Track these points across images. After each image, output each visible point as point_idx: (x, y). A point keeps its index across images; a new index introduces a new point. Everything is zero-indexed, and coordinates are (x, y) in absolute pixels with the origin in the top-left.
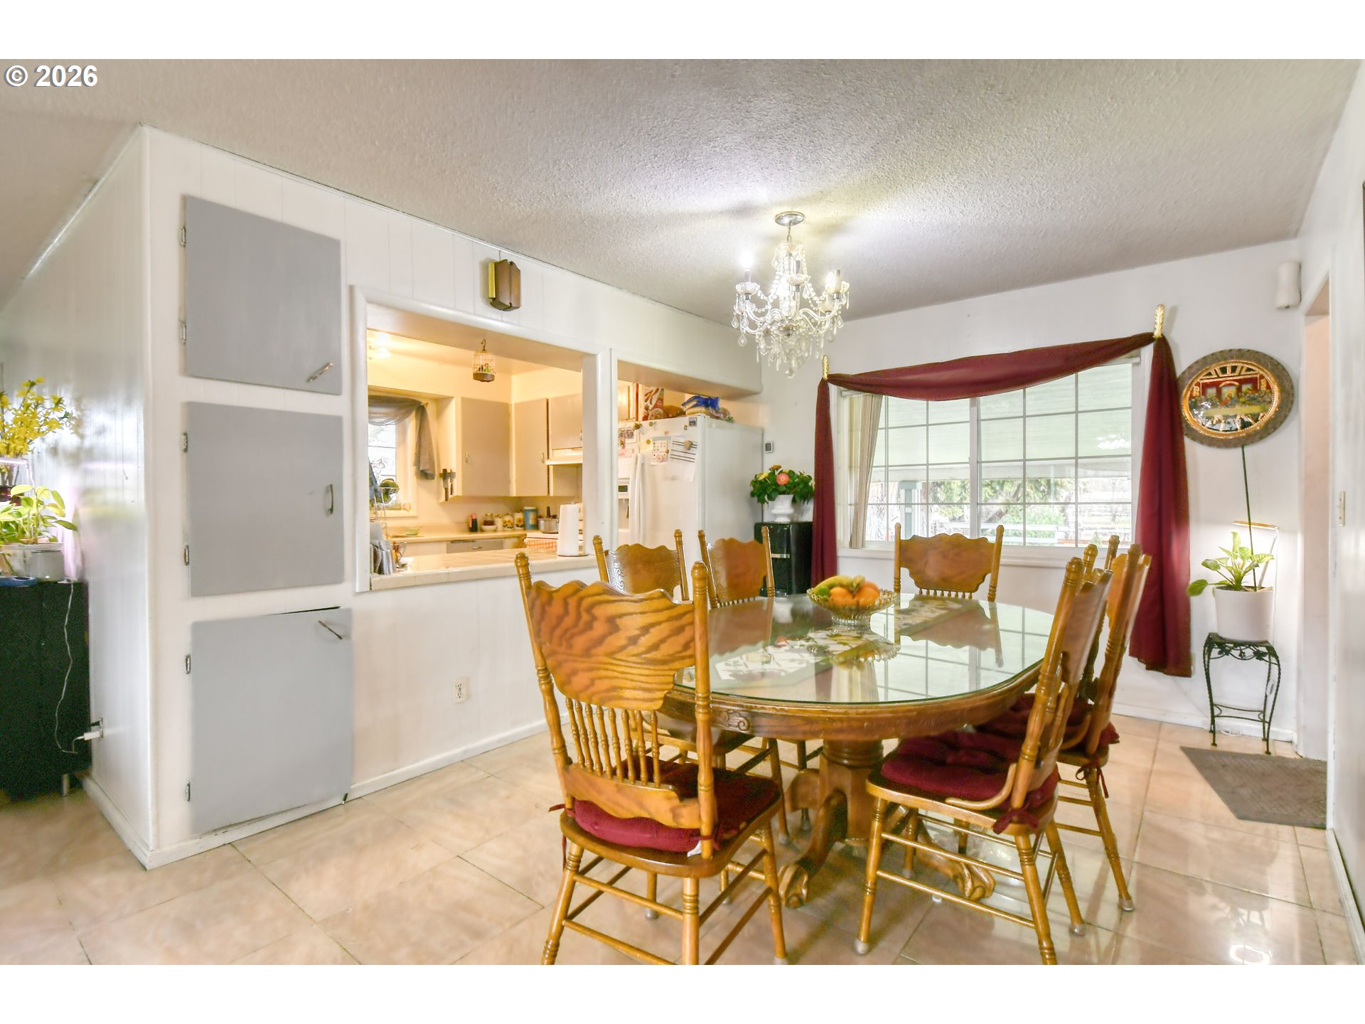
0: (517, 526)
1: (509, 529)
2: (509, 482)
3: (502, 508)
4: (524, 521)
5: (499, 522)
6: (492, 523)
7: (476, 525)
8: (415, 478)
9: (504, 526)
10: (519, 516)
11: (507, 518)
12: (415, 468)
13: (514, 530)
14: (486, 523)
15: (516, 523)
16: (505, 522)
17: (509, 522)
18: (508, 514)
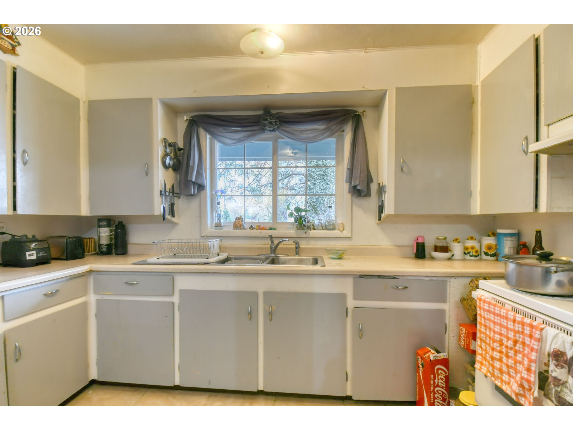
0: (486, 254)
1: (473, 258)
2: (470, 194)
3: (465, 229)
4: (496, 249)
5: (457, 249)
6: (445, 249)
7: (424, 250)
8: (349, 196)
9: (465, 253)
10: (489, 241)
11: (470, 244)
12: (348, 184)
13: (481, 259)
14: (437, 249)
15: (484, 250)
16: (467, 248)
17: (473, 248)
18: (472, 238)
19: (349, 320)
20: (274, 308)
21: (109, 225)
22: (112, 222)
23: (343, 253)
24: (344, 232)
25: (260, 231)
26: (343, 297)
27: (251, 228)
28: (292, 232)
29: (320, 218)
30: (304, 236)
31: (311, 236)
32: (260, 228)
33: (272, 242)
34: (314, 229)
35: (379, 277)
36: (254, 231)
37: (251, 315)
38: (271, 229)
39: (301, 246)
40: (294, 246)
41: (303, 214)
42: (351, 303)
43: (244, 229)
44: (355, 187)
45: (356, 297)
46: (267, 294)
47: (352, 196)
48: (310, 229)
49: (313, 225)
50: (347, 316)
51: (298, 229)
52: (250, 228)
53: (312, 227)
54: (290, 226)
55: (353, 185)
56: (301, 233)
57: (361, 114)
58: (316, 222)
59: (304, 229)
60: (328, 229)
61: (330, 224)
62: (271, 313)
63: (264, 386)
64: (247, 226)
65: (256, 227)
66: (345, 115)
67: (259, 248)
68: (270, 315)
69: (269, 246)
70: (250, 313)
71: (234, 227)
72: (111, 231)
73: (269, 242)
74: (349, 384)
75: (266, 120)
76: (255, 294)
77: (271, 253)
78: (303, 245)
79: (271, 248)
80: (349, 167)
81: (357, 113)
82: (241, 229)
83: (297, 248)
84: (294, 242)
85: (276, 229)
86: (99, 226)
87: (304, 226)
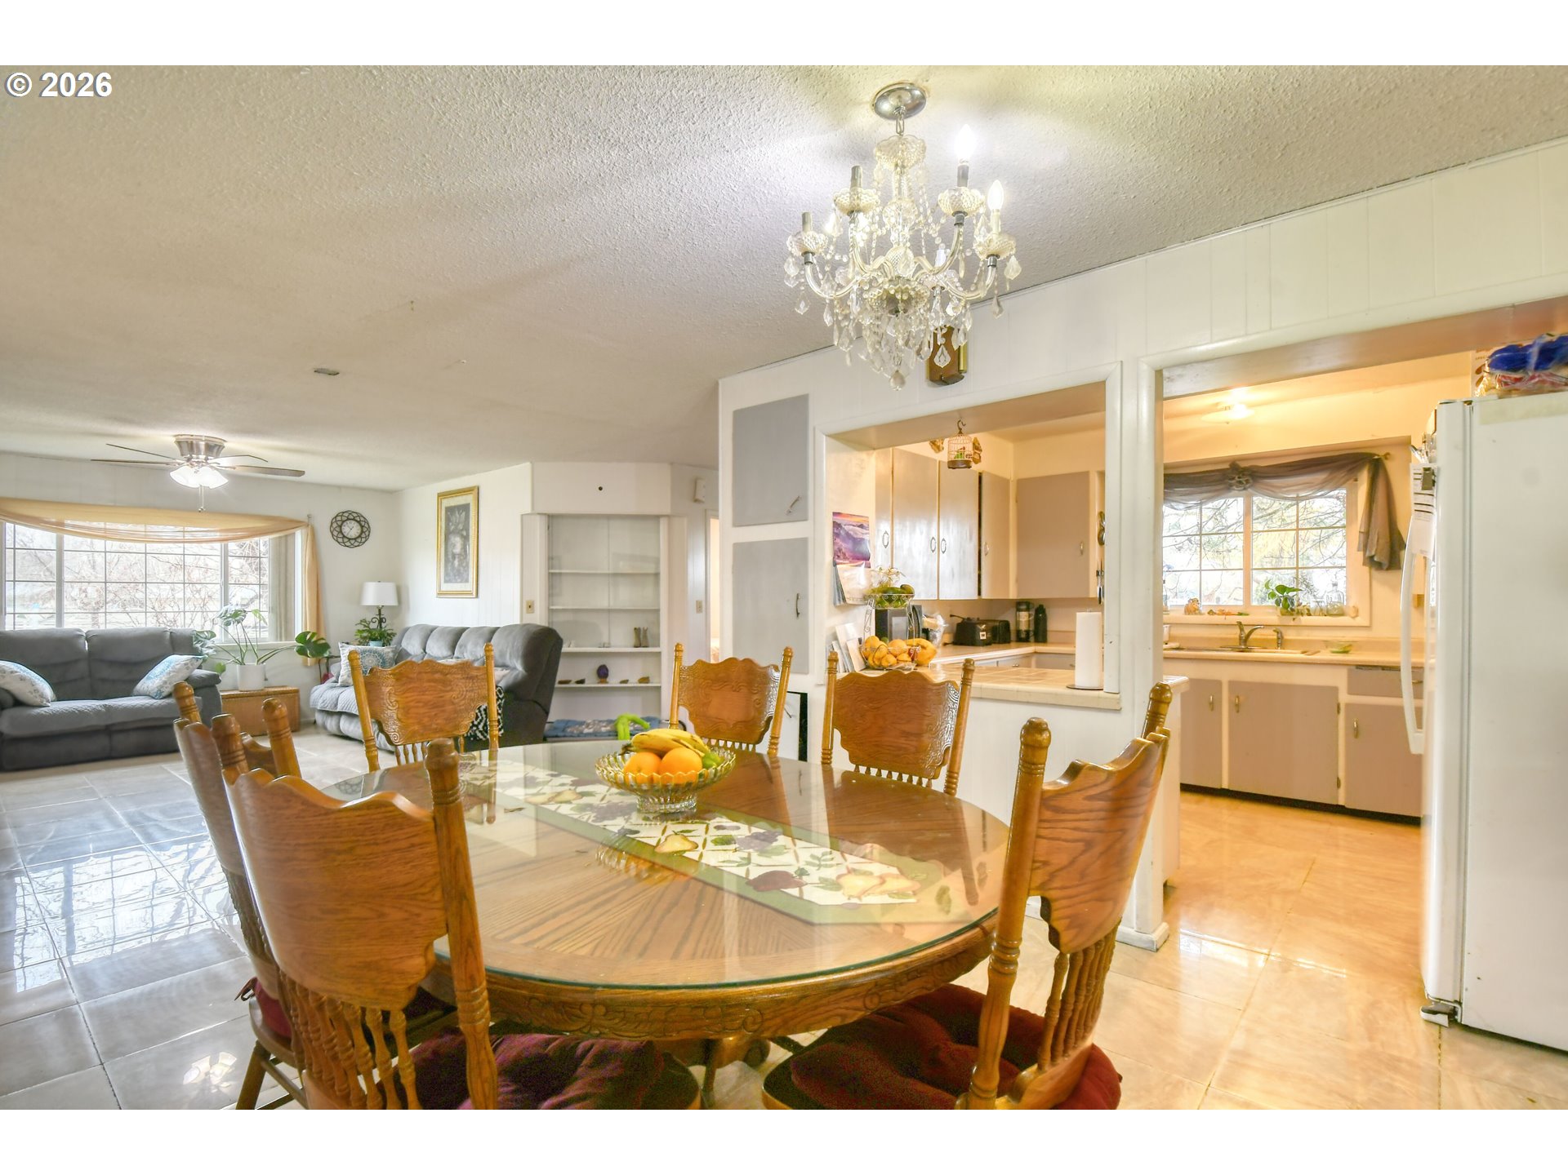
8: (1365, 570)
12: (1361, 554)
19: (1342, 717)
20: (1241, 698)
21: (1028, 609)
22: (1031, 606)
23: (1350, 645)
24: (1358, 619)
25: (1224, 616)
26: (1335, 690)
27: (1211, 612)
28: (1274, 618)
29: (1318, 600)
30: (1292, 623)
31: (1303, 624)
32: (1223, 613)
33: (1242, 630)
34: (1309, 615)
35: (1384, 668)
36: (1216, 617)
37: (1214, 706)
38: (1240, 614)
39: (1285, 637)
40: (1275, 637)
41: (1291, 594)
42: (1344, 698)
43: (1200, 614)
44: (1372, 558)
45: (1351, 692)
46: (1233, 684)
47: (1370, 568)
48: (1302, 614)
49: (1308, 610)
50: (1339, 712)
51: (1283, 615)
52: (1209, 613)
53: (1306, 612)
54: (1271, 611)
55: (1368, 554)
56: (1288, 620)
57: (1383, 458)
58: (1313, 605)
59: (1292, 615)
60: (1331, 615)
61: (1334, 608)
62: (1237, 705)
63: (1230, 784)
64: (1204, 611)
65: (1217, 612)
66: (1355, 462)
67: (1222, 639)
68: (1236, 707)
69: (1237, 636)
70: (1212, 704)
71: (1185, 612)
72: (1030, 616)
73: (1237, 631)
74: (1342, 792)
75: (1233, 479)
76: (1219, 683)
77: (1240, 644)
78: (1290, 635)
79: (1240, 638)
80: (1362, 530)
81: (1376, 457)
82: (1196, 614)
83: (1278, 638)
84: (1274, 631)
85: (1247, 615)
86: (1019, 610)
87: (1292, 610)
